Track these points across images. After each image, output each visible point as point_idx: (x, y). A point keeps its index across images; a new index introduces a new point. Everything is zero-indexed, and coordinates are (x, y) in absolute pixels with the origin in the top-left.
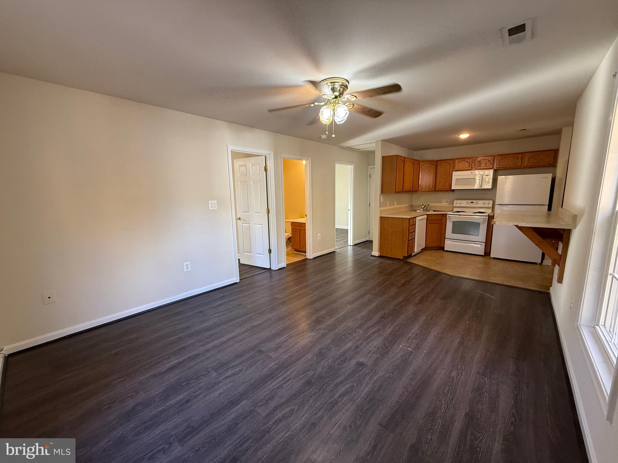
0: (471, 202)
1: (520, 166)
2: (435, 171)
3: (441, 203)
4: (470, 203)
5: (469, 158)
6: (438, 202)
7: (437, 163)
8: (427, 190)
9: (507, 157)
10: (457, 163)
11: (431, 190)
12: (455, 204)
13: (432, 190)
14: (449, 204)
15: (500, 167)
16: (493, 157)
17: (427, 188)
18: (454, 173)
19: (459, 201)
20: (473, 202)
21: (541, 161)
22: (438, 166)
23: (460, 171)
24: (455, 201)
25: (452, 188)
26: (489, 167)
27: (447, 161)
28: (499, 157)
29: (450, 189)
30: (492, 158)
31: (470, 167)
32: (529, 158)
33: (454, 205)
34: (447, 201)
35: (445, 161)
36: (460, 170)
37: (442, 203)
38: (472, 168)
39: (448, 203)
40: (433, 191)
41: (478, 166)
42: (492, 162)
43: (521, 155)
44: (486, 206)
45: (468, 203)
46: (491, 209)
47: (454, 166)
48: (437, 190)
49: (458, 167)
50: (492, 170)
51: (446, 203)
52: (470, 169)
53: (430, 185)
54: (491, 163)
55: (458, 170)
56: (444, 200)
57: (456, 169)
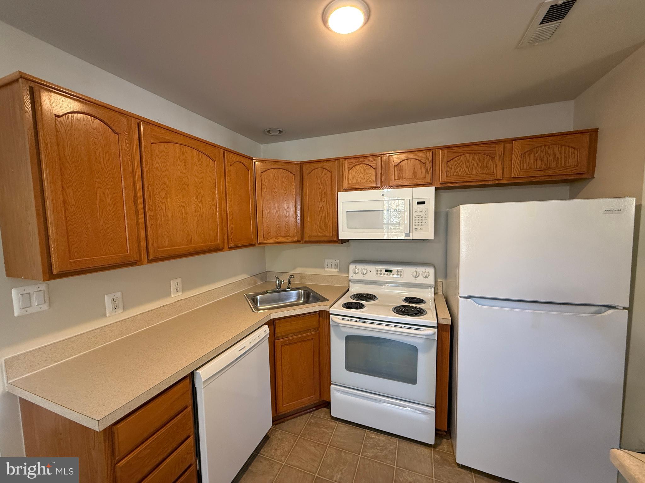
0: (387, 271)
1: (499, 177)
2: (298, 191)
3: (323, 267)
4: (384, 271)
5: (372, 156)
6: (316, 267)
7: (301, 168)
8: (281, 239)
9: (465, 154)
10: (347, 171)
11: (291, 240)
12: (351, 274)
13: (296, 239)
14: (340, 271)
15: (449, 180)
16: (431, 153)
17: (282, 234)
18: (342, 196)
19: (360, 267)
20: (391, 271)
21: (553, 165)
22: (306, 176)
23: (356, 189)
24: (352, 267)
25: (340, 237)
26: (423, 182)
27: (326, 165)
28: (446, 151)
29: (336, 239)
30: (429, 154)
31: (379, 181)
32: (523, 154)
33: (350, 278)
34: (336, 263)
35: (319, 165)
36: (356, 187)
37: (326, 269)
38: (381, 182)
39: (338, 270)
40: (298, 242)
41: (396, 178)
42: (429, 166)
43: (502, 145)
44: (420, 280)
45: (379, 272)
46: (433, 289)
47: (340, 178)
48: (307, 238)
49: (350, 182)
50: (432, 189)
51: (334, 270)
52: (379, 185)
53: (289, 227)
54: (426, 169)
55: (351, 187)
56: (329, 262)
57: (346, 186)
